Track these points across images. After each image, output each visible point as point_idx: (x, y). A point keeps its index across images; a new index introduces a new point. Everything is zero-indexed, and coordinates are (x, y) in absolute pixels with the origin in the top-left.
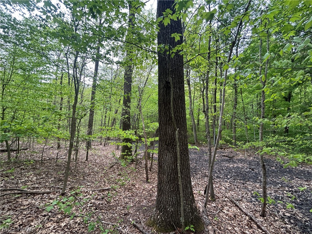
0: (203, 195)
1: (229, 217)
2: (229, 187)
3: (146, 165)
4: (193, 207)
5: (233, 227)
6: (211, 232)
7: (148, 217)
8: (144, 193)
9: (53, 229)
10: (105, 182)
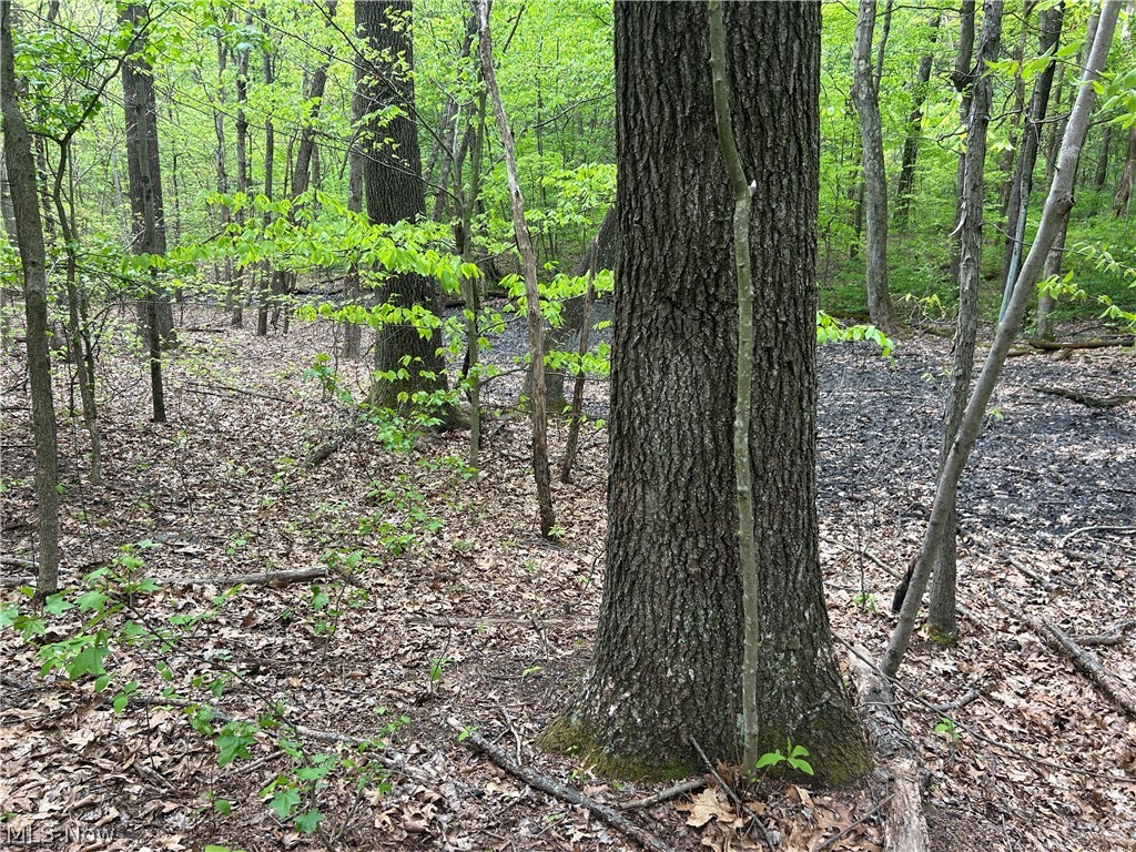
0: (883, 616)
1: (1023, 726)
2: (1054, 573)
3: (538, 447)
4: (818, 663)
5: (1038, 773)
6: (909, 785)
7: (554, 715)
8: (525, 596)
9: (34, 759)
10: (287, 539)
